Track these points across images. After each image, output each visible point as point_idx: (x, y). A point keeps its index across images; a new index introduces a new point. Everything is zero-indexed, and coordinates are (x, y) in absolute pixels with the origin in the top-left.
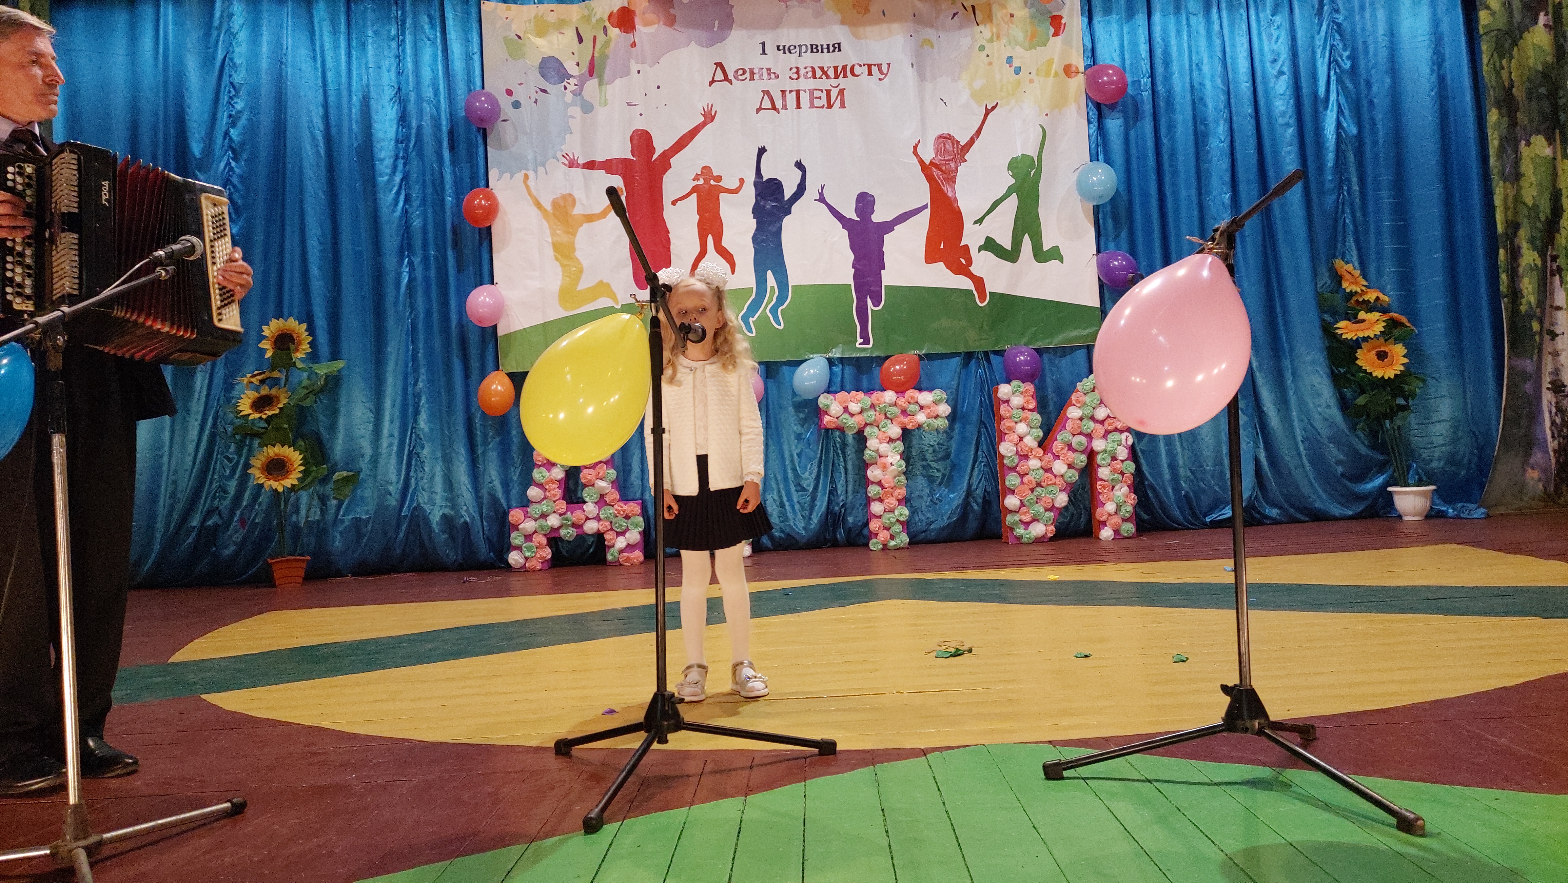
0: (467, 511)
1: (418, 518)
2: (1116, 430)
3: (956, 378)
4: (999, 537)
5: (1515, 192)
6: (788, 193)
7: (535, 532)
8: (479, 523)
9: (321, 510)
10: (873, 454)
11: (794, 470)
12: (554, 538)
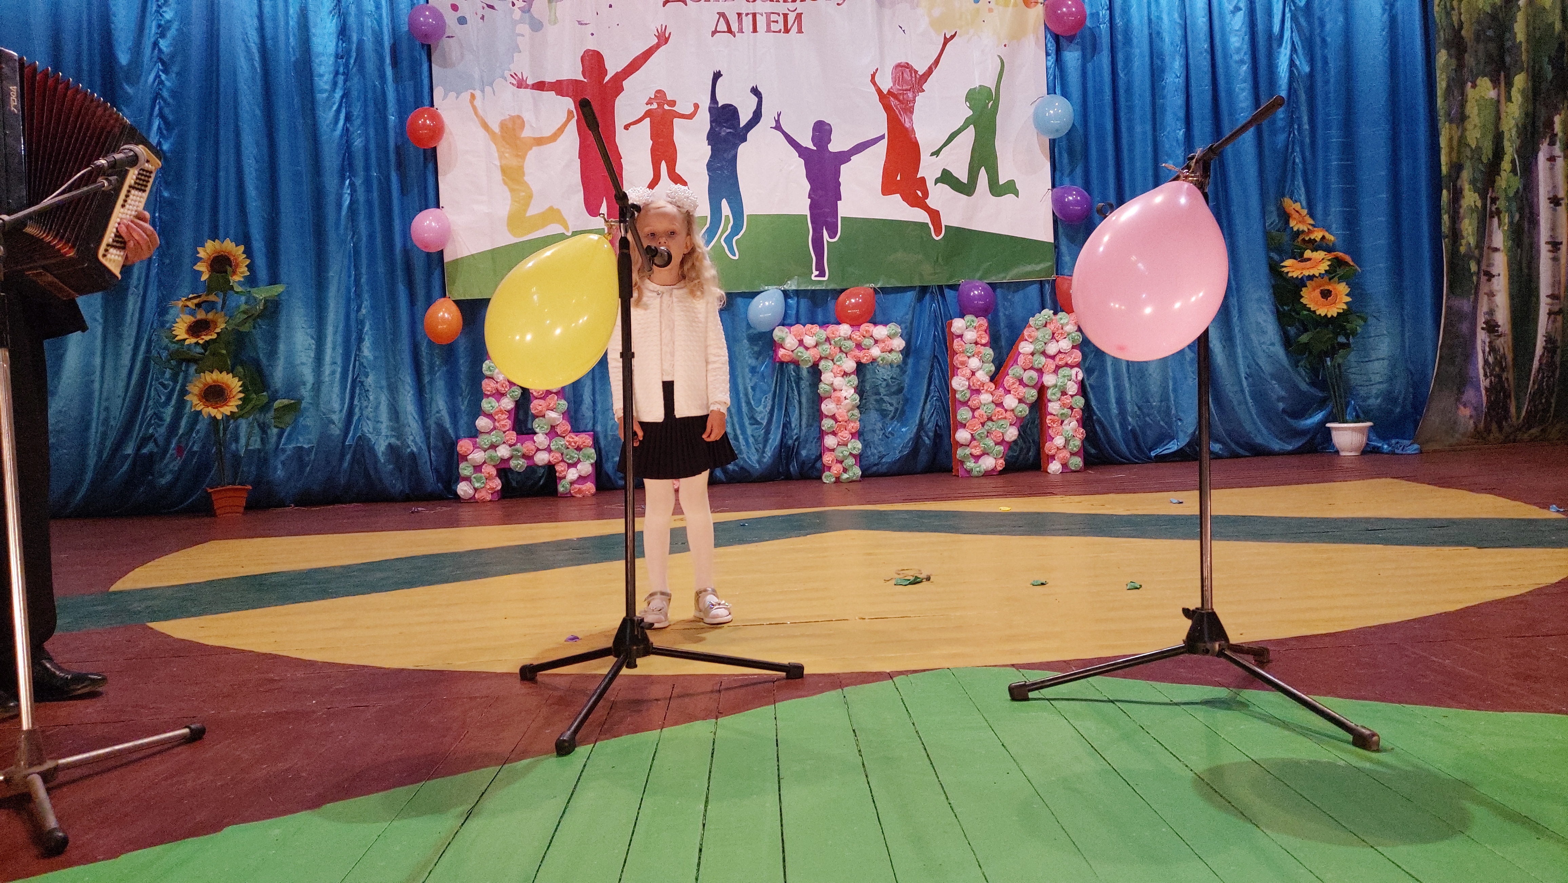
0: (414, 441)
1: (363, 447)
2: (1067, 365)
3: (910, 313)
4: (949, 470)
5: (1459, 134)
6: (744, 120)
7: (485, 463)
8: (427, 453)
9: (262, 439)
10: (828, 388)
11: (748, 403)
12: (504, 470)
